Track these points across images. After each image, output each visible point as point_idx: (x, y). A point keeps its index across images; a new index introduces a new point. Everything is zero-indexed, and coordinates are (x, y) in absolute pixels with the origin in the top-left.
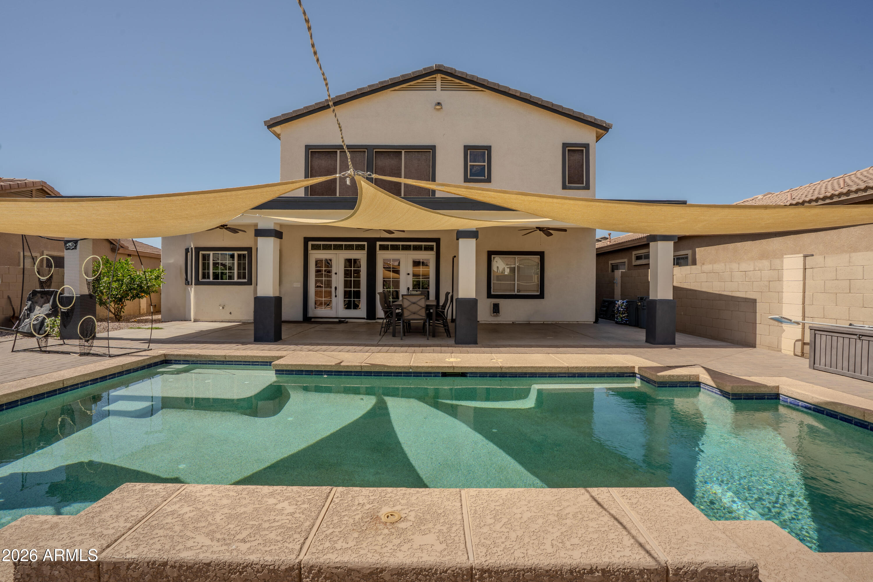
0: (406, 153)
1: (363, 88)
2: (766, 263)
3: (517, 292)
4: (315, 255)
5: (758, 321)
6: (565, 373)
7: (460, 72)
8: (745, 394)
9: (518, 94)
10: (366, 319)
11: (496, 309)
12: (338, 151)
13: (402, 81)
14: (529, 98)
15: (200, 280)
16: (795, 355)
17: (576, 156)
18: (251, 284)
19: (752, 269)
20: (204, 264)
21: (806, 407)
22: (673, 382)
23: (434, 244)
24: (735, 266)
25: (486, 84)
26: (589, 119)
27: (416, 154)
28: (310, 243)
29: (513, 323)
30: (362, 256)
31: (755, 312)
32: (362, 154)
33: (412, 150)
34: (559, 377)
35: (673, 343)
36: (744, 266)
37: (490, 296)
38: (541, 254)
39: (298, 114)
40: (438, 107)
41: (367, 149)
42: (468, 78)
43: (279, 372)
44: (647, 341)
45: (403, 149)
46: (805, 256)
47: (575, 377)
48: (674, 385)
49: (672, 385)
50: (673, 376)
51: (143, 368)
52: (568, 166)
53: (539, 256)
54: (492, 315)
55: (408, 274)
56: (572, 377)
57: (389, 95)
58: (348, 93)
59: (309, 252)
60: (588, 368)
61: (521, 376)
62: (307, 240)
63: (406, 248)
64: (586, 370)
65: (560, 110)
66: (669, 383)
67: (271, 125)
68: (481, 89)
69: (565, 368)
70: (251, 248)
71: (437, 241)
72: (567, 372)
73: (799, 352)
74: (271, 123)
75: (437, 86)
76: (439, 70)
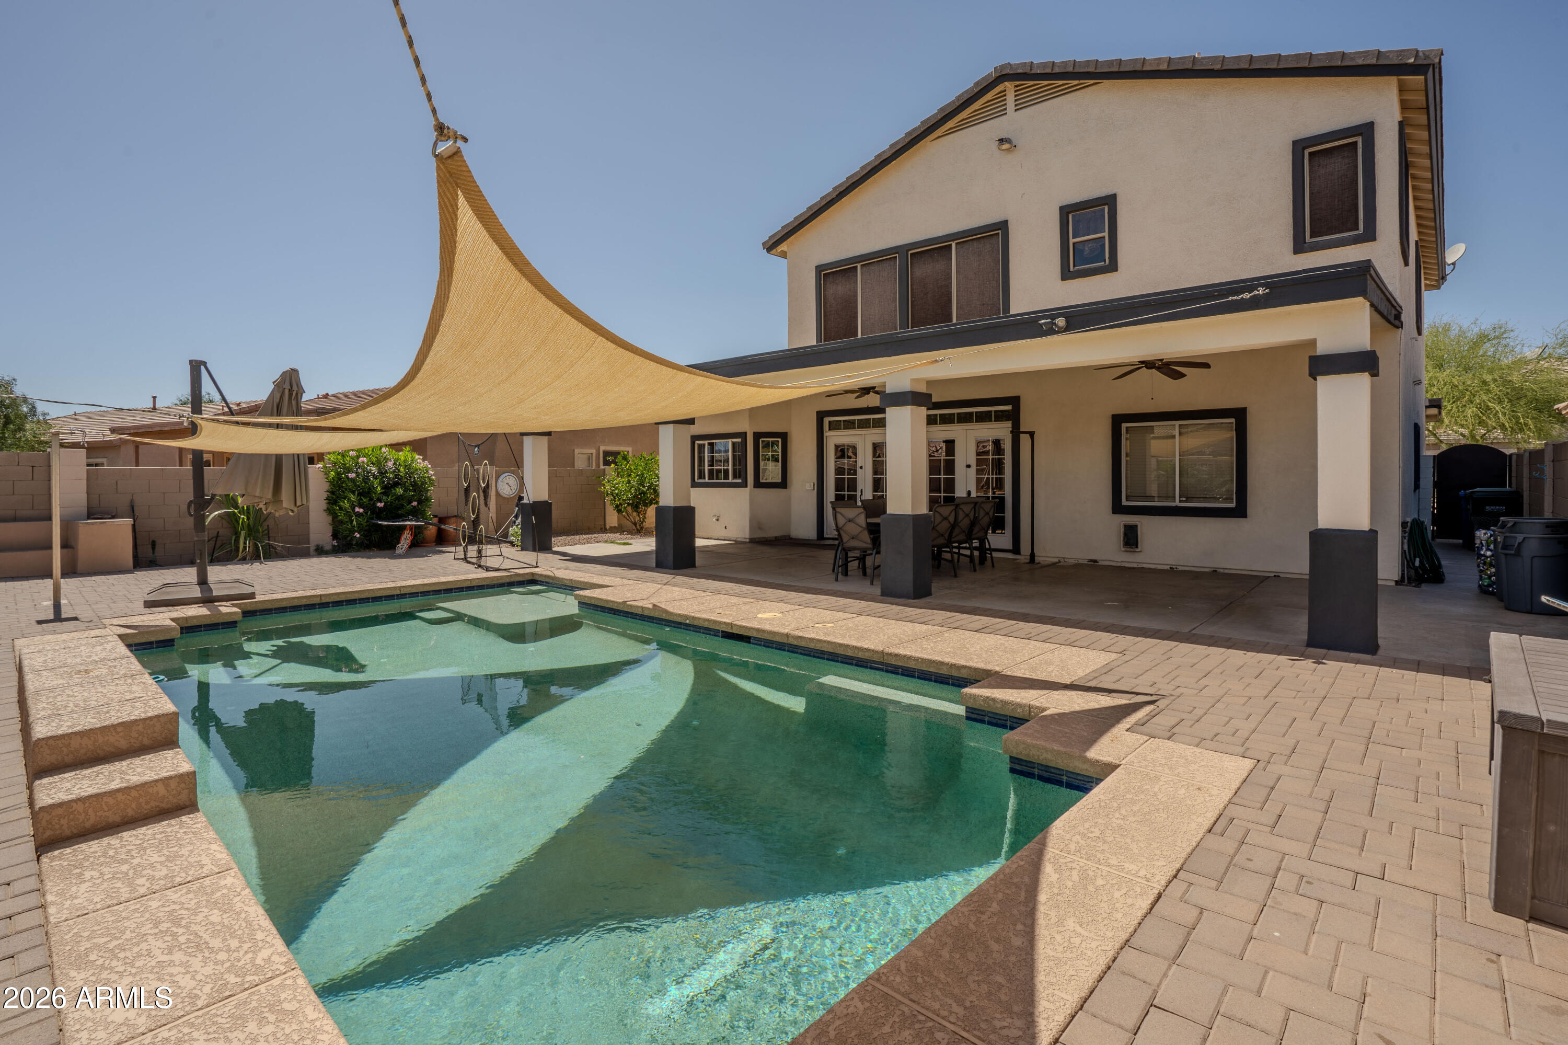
0: (958, 246)
1: (884, 152)
3: (1180, 502)
4: (834, 438)
6: (881, 663)
8: (1042, 765)
11: (1131, 538)
12: (859, 266)
13: (941, 119)
15: (696, 481)
17: (1336, 165)
18: (746, 487)
22: (997, 714)
23: (1010, 405)
27: (975, 243)
28: (826, 420)
29: (1173, 571)
32: (892, 263)
33: (967, 237)
34: (872, 668)
37: (1118, 508)
38: (1239, 415)
39: (801, 220)
40: (1006, 146)
41: (897, 253)
43: (584, 604)
45: (953, 240)
47: (897, 674)
48: (999, 722)
49: (994, 721)
50: (993, 700)
51: (502, 585)
52: (1311, 194)
53: (1233, 420)
54: (1123, 549)
55: (969, 466)
56: (892, 672)
57: (931, 149)
58: (862, 168)
59: (826, 434)
60: (917, 659)
61: (817, 655)
62: (821, 415)
63: (965, 419)
64: (914, 663)
66: (989, 715)
67: (772, 246)
68: (1090, 82)
69: (877, 652)
70: (746, 433)
71: (1015, 401)
72: (881, 660)
74: (771, 243)
75: (1008, 106)
76: (1004, 75)
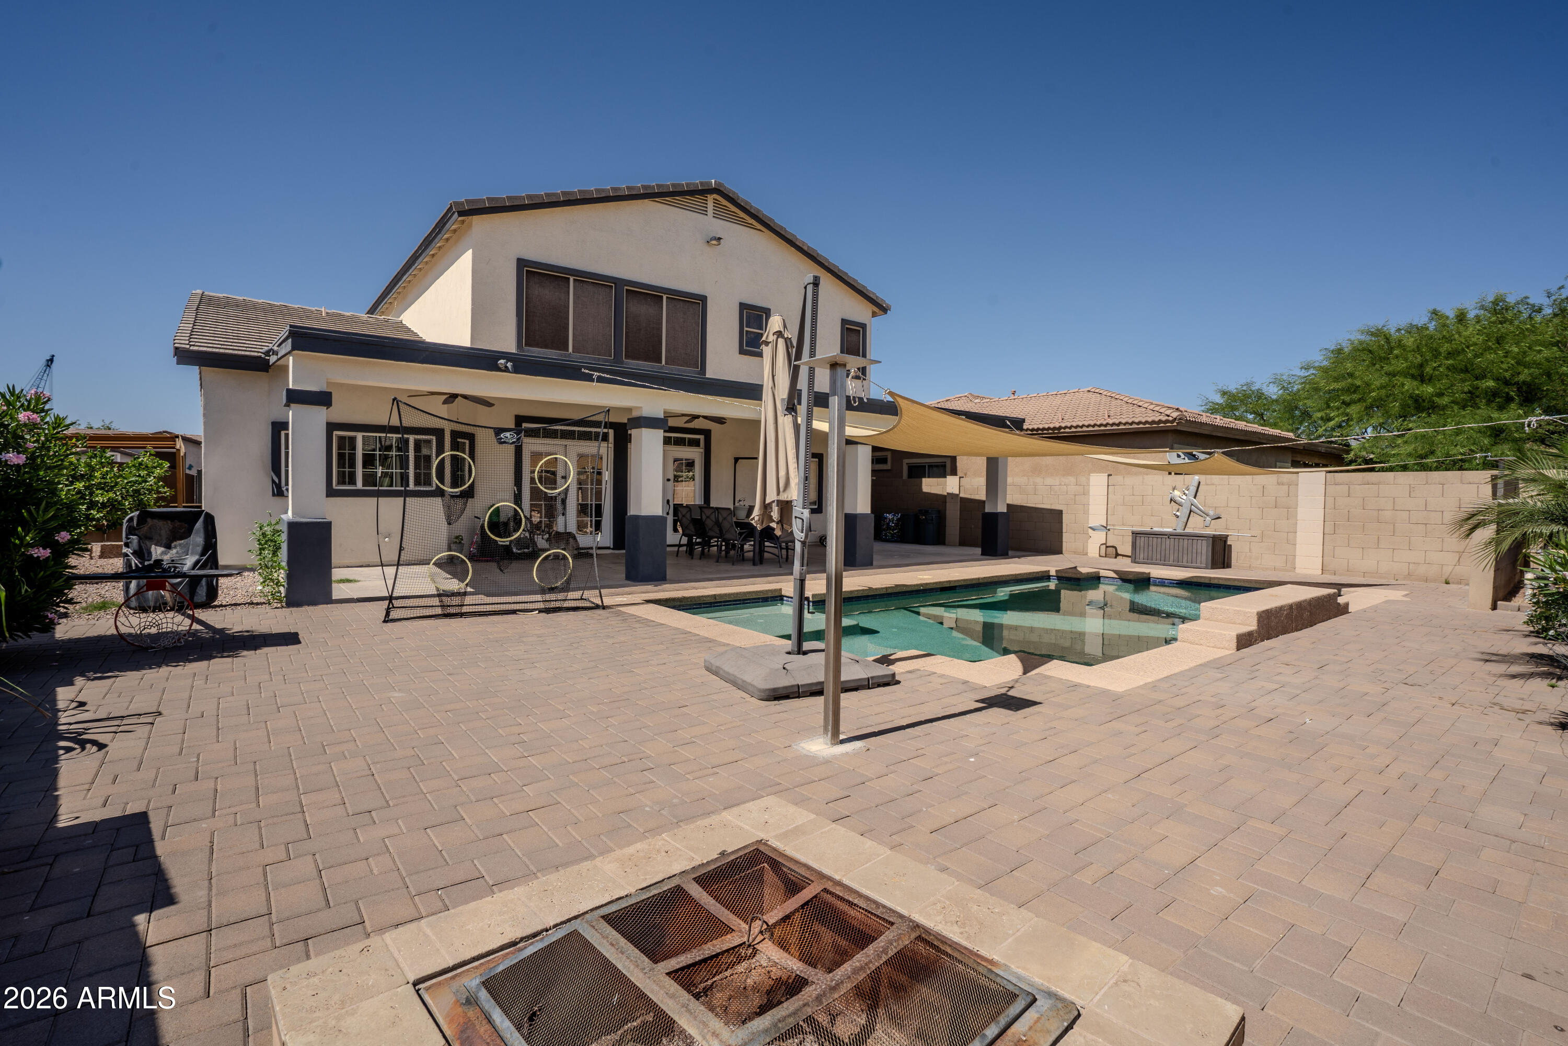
0: (669, 300)
2: (1072, 479)
4: (530, 446)
5: (1064, 530)
7: (743, 200)
9: (806, 248)
10: (612, 549)
12: (572, 279)
14: (815, 255)
15: (334, 486)
16: (1100, 556)
17: (854, 337)
18: (442, 496)
19: (1058, 484)
20: (341, 456)
21: (1171, 583)
23: (702, 437)
24: (1039, 480)
25: (772, 225)
26: (871, 296)
27: (681, 303)
28: (524, 426)
30: (606, 450)
31: (1061, 522)
32: (607, 290)
33: (676, 296)
35: (1007, 555)
36: (1049, 481)
40: (713, 244)
41: (615, 283)
42: (752, 211)
44: (983, 554)
45: (665, 294)
46: (1109, 475)
52: (846, 348)
53: (817, 460)
55: (668, 480)
57: (648, 207)
59: (523, 441)
62: (519, 420)
65: (846, 278)
68: (759, 226)
71: (707, 432)
73: (1103, 553)
75: (709, 210)
76: (717, 191)
